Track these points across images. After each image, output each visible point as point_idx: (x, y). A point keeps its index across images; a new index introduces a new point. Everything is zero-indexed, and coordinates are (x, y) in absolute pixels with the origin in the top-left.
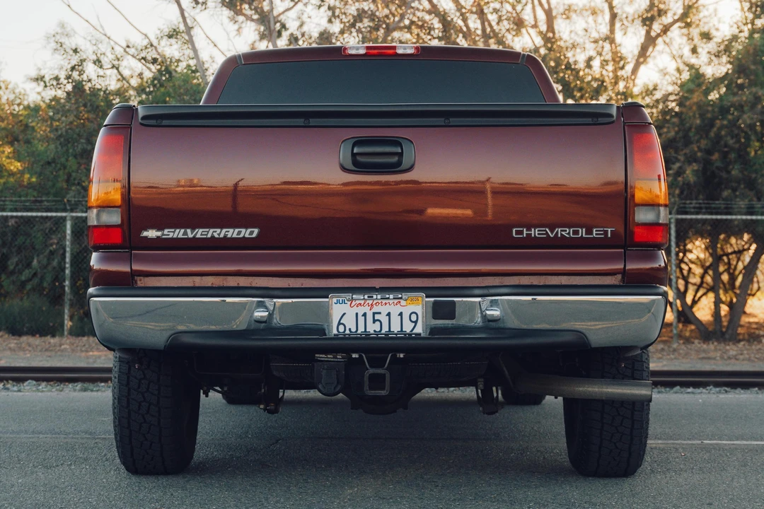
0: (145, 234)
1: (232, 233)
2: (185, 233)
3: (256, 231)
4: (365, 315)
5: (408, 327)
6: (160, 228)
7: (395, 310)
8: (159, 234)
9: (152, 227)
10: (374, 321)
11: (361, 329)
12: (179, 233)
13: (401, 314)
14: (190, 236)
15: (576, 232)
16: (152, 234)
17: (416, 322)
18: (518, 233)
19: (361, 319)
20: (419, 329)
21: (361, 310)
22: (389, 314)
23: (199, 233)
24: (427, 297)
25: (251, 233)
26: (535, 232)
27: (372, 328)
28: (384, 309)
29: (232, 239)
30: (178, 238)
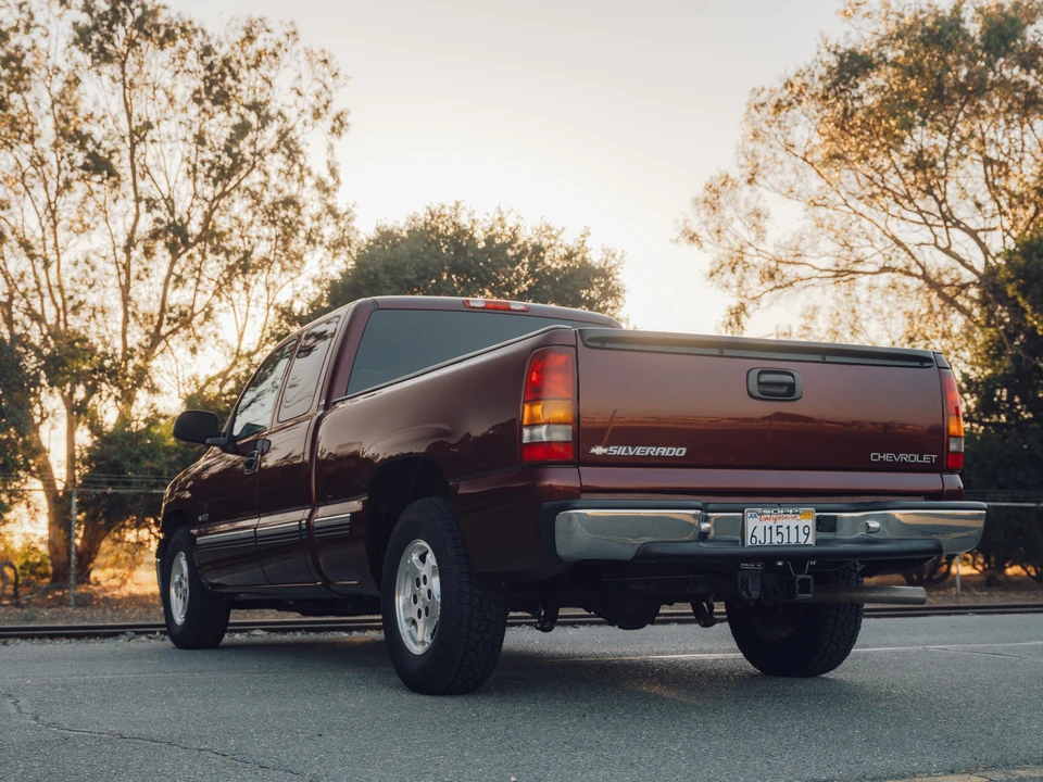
0: (593, 450)
1: (665, 451)
2: (627, 451)
3: (684, 450)
4: (771, 528)
5: (802, 539)
6: (607, 446)
7: (793, 523)
8: (605, 451)
9: (599, 443)
10: (778, 533)
11: (768, 541)
12: (621, 451)
13: (797, 527)
14: (631, 453)
15: (912, 458)
16: (599, 450)
17: (808, 534)
18: (875, 457)
19: (768, 532)
20: (810, 541)
21: (770, 523)
22: (788, 528)
23: (639, 451)
24: (817, 512)
25: (681, 452)
26: (886, 457)
27: (776, 540)
28: (784, 522)
29: (665, 457)
30: (620, 456)
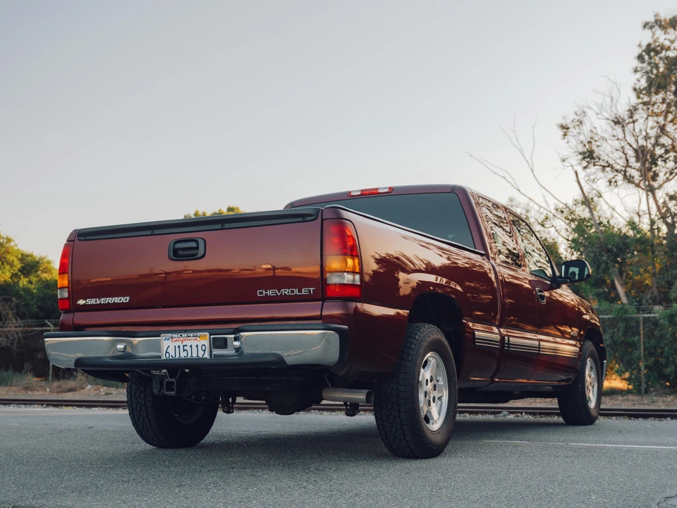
0: (79, 302)
1: (117, 300)
2: (96, 301)
3: (128, 298)
4: (179, 347)
5: (200, 354)
6: (85, 299)
7: (194, 343)
8: (84, 302)
9: (82, 298)
10: (184, 350)
11: (178, 356)
12: (93, 301)
13: (197, 346)
14: (98, 302)
15: (292, 292)
16: (81, 302)
17: (205, 351)
18: (261, 293)
19: (177, 349)
20: (207, 356)
21: (177, 344)
22: (191, 346)
23: (103, 301)
24: (209, 335)
25: (126, 299)
26: (270, 293)
27: (183, 355)
28: (188, 343)
30: (93, 304)
